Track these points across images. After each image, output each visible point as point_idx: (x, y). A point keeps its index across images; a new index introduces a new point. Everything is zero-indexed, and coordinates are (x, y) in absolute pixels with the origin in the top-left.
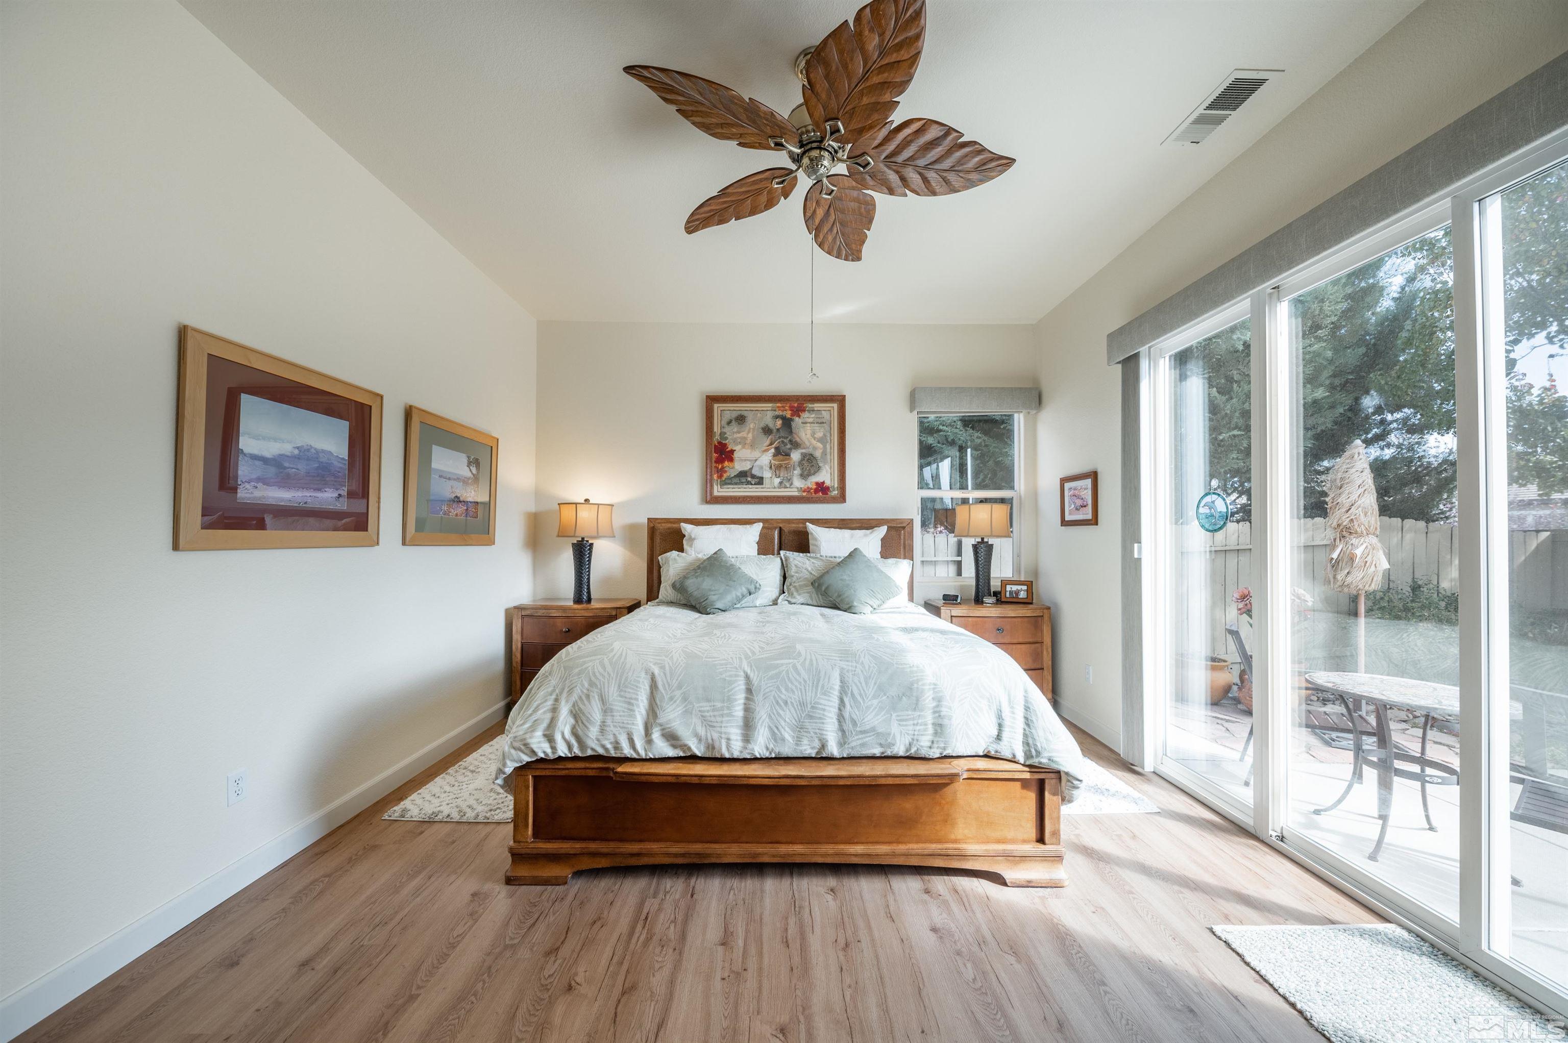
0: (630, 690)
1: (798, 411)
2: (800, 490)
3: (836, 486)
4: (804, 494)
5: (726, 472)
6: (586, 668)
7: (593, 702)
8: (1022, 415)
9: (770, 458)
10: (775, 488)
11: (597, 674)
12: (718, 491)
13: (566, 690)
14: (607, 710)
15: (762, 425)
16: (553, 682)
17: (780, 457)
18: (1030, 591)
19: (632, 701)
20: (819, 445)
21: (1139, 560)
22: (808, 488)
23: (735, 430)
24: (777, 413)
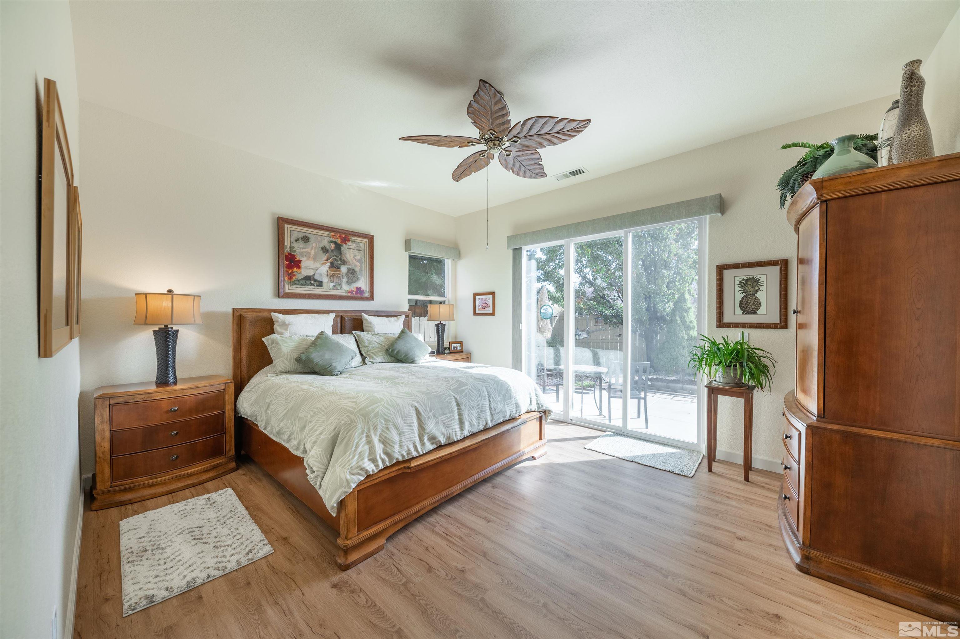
0: (409, 419)
1: (345, 240)
2: (346, 291)
3: (368, 290)
4: (349, 294)
5: (294, 275)
6: (378, 412)
7: (392, 431)
8: (450, 261)
9: (327, 269)
10: (330, 289)
11: (387, 414)
12: (288, 289)
13: (372, 428)
14: (400, 434)
15: (321, 246)
16: (360, 426)
17: (334, 269)
18: (461, 346)
19: (411, 424)
20: (358, 264)
21: (521, 330)
22: (352, 290)
23: (302, 246)
24: (331, 239)
